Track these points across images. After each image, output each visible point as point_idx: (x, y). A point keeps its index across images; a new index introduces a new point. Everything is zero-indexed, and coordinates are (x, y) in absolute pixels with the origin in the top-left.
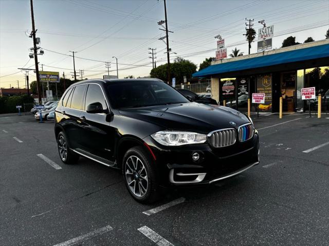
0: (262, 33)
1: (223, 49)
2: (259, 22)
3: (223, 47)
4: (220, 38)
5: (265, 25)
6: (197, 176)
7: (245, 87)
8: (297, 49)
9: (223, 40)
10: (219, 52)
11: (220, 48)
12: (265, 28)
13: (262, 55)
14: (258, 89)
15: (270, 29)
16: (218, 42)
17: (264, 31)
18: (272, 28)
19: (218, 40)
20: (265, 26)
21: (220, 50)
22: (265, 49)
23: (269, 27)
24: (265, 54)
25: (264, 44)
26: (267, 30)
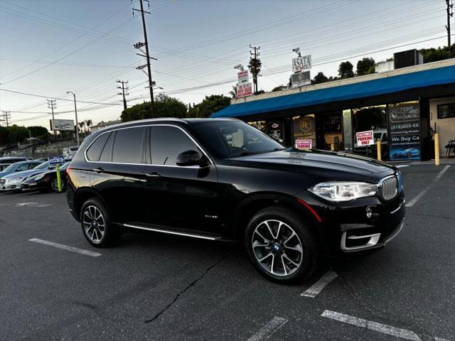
0: (297, 64)
1: (246, 83)
2: (294, 50)
3: (246, 81)
4: (242, 69)
5: (300, 54)
6: (369, 238)
7: (278, 132)
8: (341, 84)
9: (246, 72)
10: (241, 87)
11: (243, 81)
12: (300, 58)
14: (295, 135)
15: (306, 60)
16: (239, 74)
17: (299, 62)
18: (309, 58)
19: (239, 71)
20: (300, 56)
21: (242, 84)
22: (302, 84)
23: (305, 57)
24: (303, 90)
25: (300, 78)
26: (303, 60)
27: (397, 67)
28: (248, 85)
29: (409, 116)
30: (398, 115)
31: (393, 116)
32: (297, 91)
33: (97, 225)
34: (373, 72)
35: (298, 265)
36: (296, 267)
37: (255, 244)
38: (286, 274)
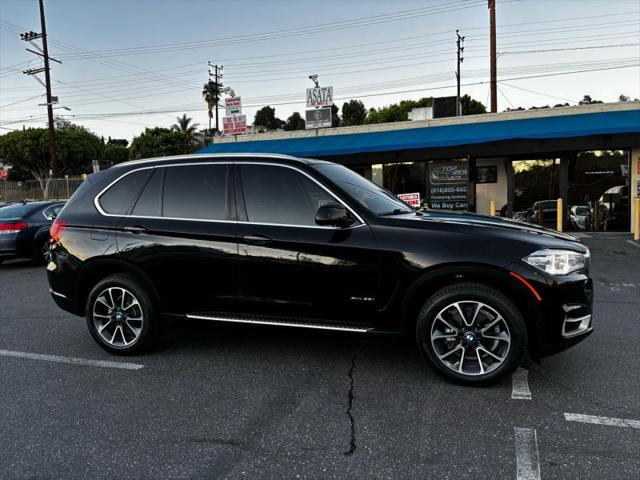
0: (313, 97)
1: (237, 115)
2: (310, 77)
3: (237, 111)
4: (232, 94)
5: (317, 83)
6: (580, 322)
8: (371, 131)
9: (239, 99)
10: (229, 119)
11: (233, 112)
12: (318, 90)
15: (326, 92)
16: (227, 101)
17: (317, 94)
18: (329, 90)
19: (229, 97)
20: (317, 86)
21: (232, 116)
22: (320, 125)
23: (324, 89)
24: (320, 134)
25: (317, 116)
26: (322, 93)
27: (436, 115)
28: (240, 118)
29: (453, 178)
30: (440, 175)
31: (434, 176)
32: (312, 134)
33: (124, 318)
34: (405, 119)
35: (502, 360)
36: (499, 361)
37: (435, 335)
38: (482, 372)
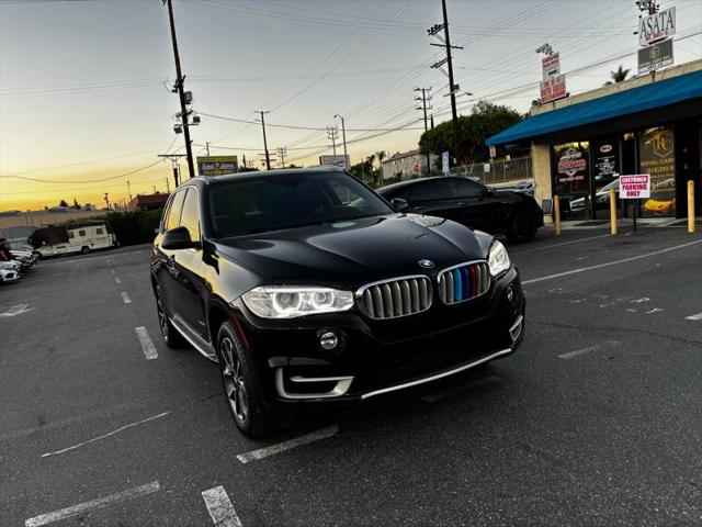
0: (648, 29)
1: (555, 76)
3: (555, 71)
4: (550, 51)
5: (652, 9)
6: (334, 384)
7: (611, 160)
9: (557, 56)
10: (547, 84)
11: (550, 74)
12: (653, 16)
13: (649, 81)
14: (642, 164)
15: (666, 17)
16: (545, 61)
17: (652, 24)
18: (670, 14)
19: (543, 56)
20: (654, 12)
21: (549, 78)
22: (657, 67)
23: (663, 13)
24: (658, 79)
25: (653, 54)
26: (660, 20)
28: (558, 79)
